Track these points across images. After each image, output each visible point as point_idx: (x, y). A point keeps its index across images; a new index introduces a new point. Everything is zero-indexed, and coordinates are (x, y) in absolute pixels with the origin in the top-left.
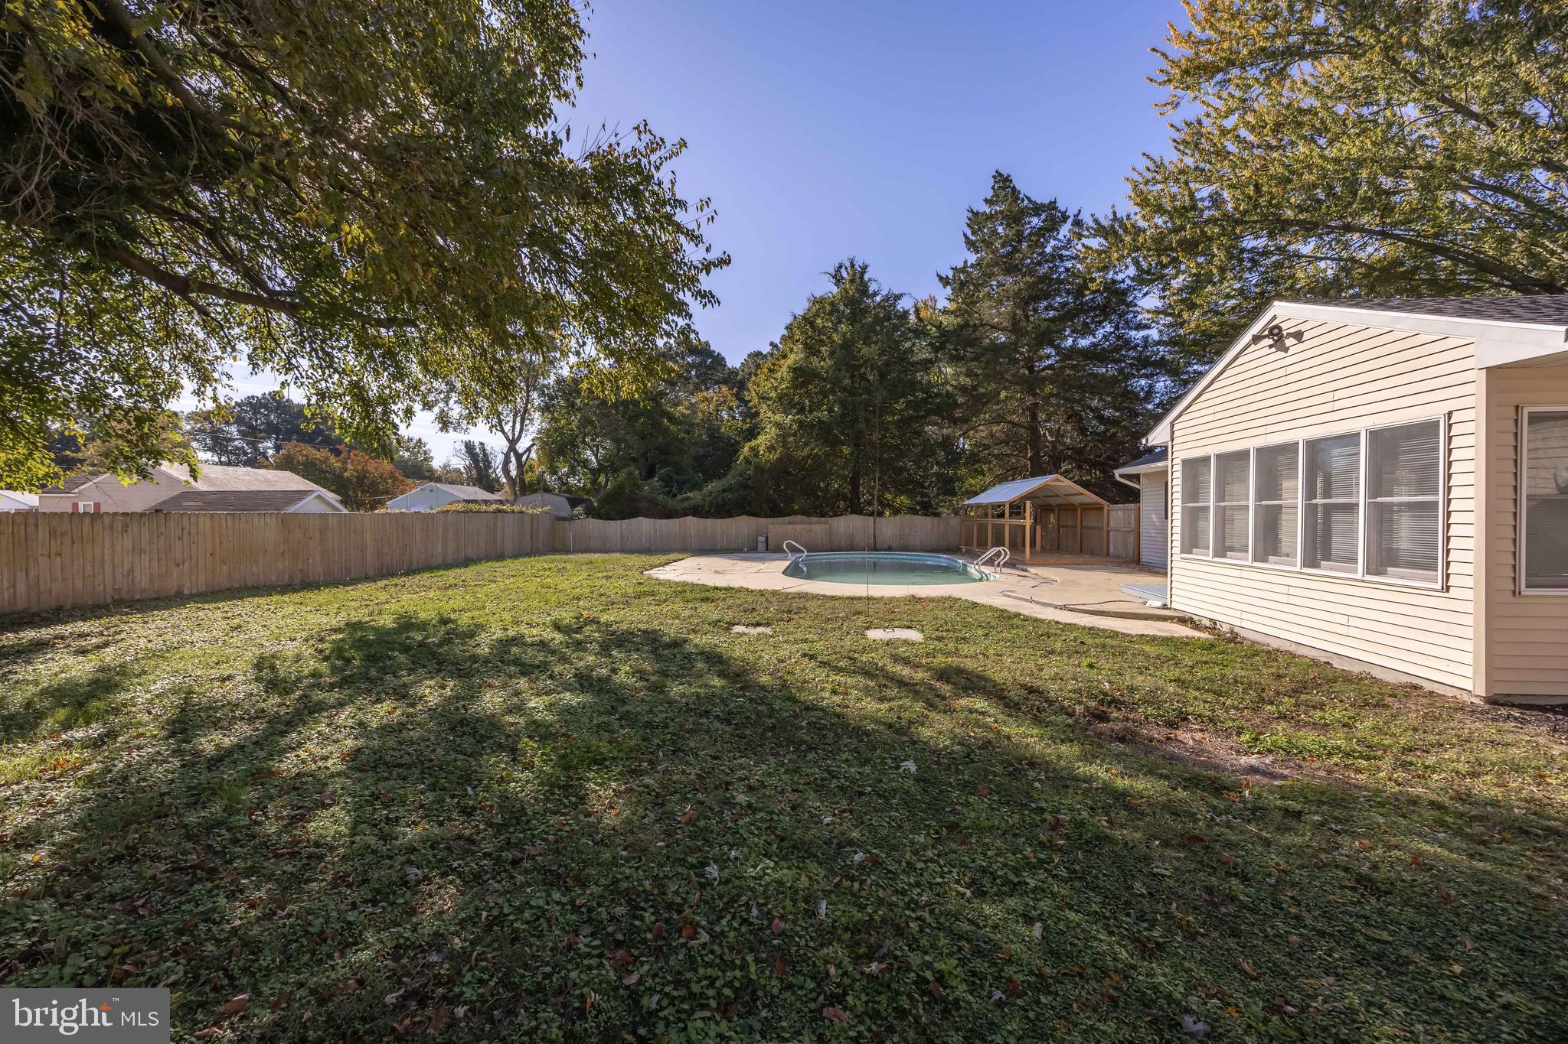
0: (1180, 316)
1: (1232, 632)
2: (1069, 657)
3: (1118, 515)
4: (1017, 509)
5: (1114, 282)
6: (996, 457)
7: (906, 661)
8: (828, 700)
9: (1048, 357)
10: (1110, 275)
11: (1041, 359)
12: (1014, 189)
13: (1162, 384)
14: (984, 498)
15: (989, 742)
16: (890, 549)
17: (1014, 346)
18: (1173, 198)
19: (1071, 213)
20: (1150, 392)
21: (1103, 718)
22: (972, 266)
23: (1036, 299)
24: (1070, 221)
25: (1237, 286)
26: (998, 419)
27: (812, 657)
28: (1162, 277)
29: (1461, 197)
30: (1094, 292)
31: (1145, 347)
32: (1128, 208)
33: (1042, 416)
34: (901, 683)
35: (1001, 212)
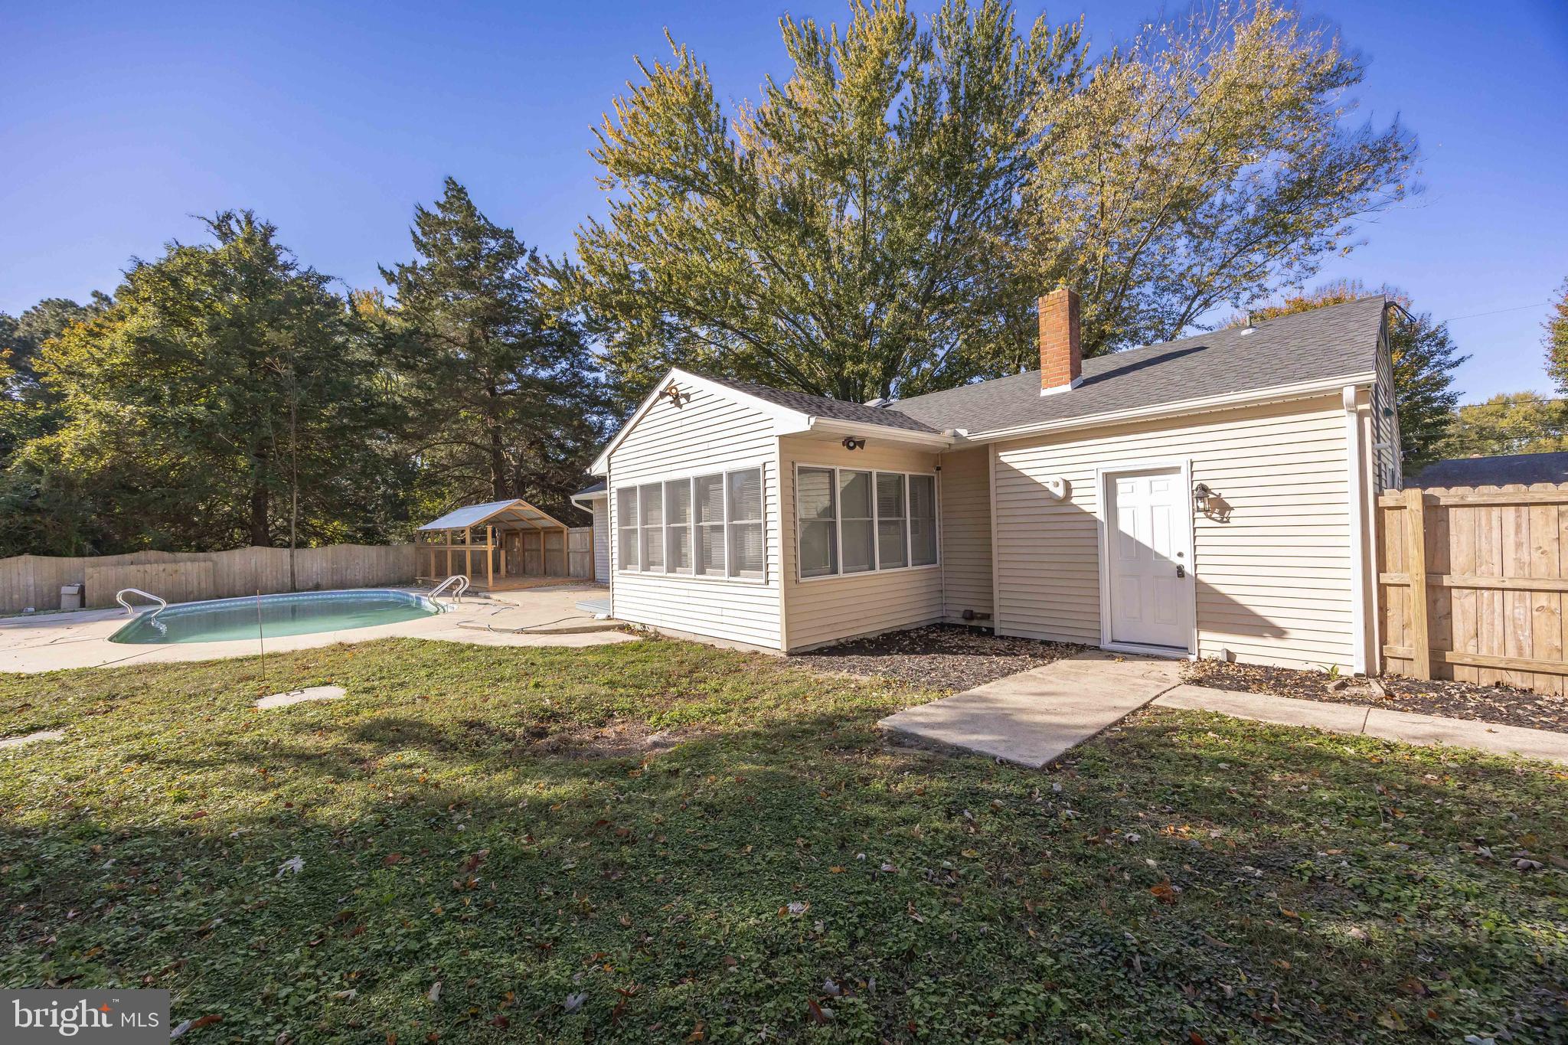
0: (620, 365)
1: (656, 632)
2: (518, 681)
3: (575, 537)
4: (478, 533)
5: (568, 323)
6: (457, 478)
7: (315, 728)
8: (167, 813)
9: (510, 382)
10: (564, 316)
11: (502, 383)
12: (469, 202)
13: (610, 422)
14: (441, 524)
15: (412, 798)
16: (317, 587)
17: (471, 365)
18: (613, 264)
19: (528, 247)
20: (601, 428)
21: (542, 734)
22: (423, 269)
23: (497, 322)
24: (528, 254)
25: (661, 350)
26: (459, 439)
27: (143, 758)
28: (606, 329)
29: (780, 323)
30: (551, 328)
31: (596, 387)
32: (576, 260)
33: (505, 440)
34: (302, 758)
35: (456, 223)
